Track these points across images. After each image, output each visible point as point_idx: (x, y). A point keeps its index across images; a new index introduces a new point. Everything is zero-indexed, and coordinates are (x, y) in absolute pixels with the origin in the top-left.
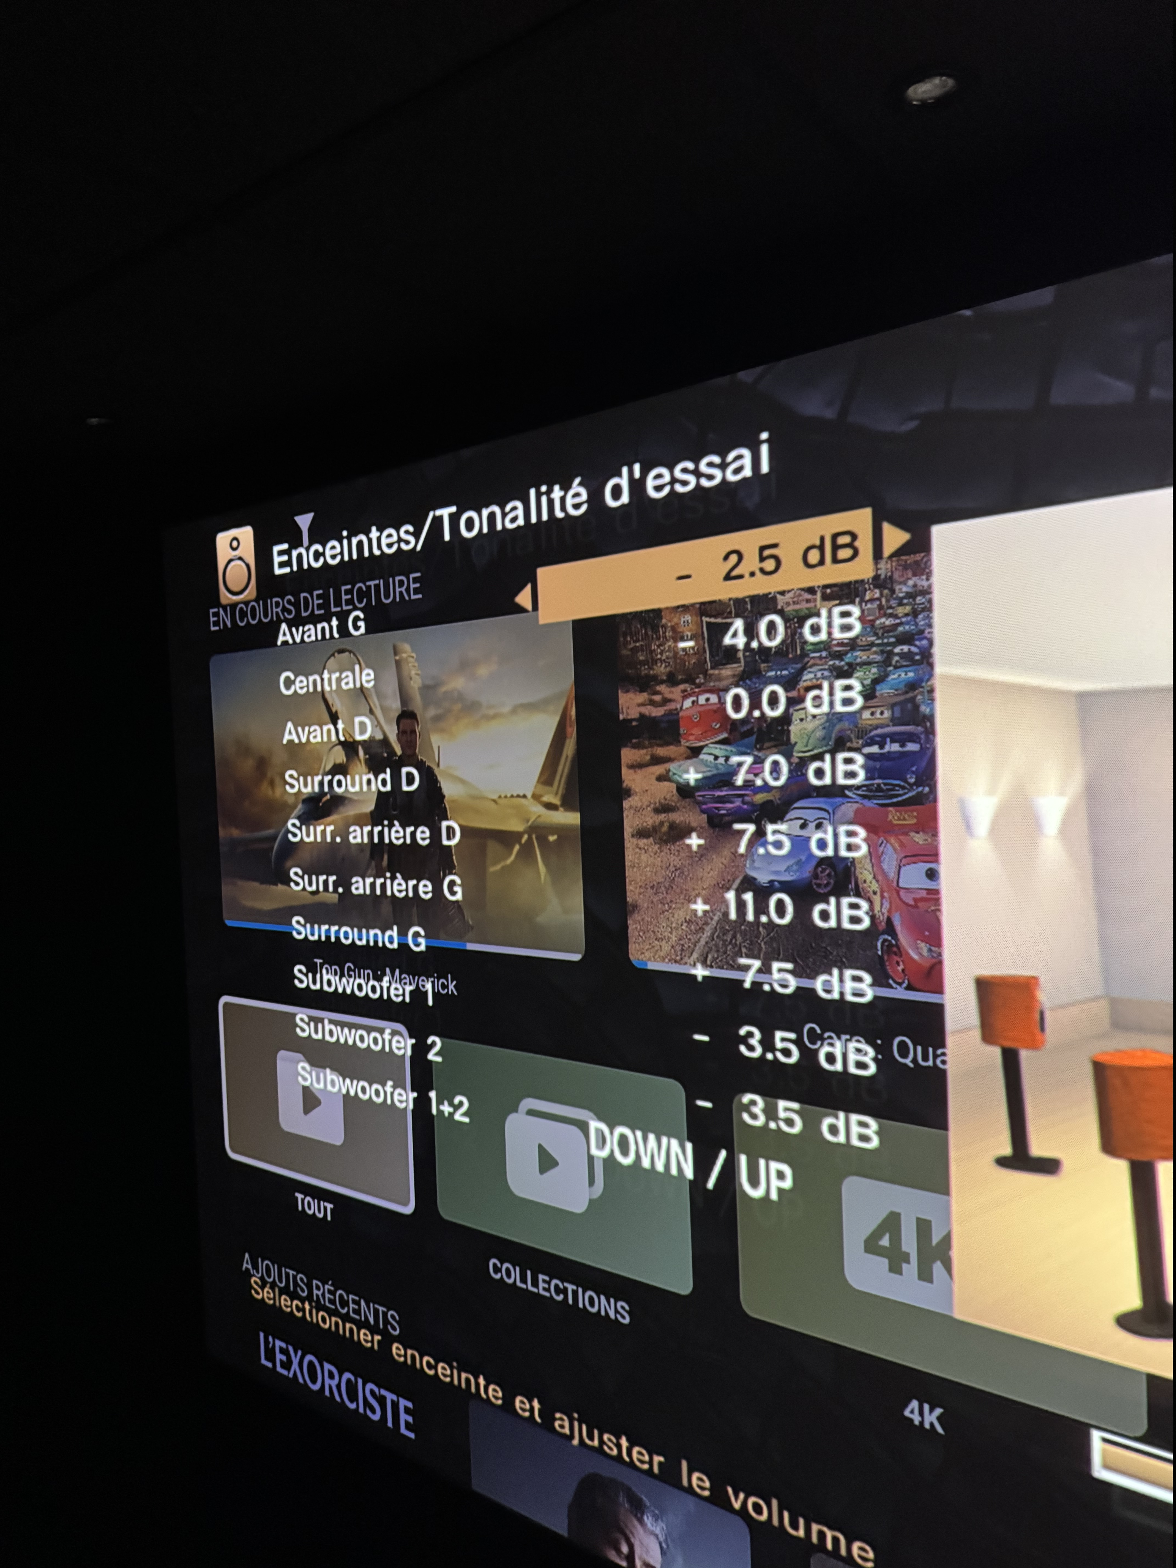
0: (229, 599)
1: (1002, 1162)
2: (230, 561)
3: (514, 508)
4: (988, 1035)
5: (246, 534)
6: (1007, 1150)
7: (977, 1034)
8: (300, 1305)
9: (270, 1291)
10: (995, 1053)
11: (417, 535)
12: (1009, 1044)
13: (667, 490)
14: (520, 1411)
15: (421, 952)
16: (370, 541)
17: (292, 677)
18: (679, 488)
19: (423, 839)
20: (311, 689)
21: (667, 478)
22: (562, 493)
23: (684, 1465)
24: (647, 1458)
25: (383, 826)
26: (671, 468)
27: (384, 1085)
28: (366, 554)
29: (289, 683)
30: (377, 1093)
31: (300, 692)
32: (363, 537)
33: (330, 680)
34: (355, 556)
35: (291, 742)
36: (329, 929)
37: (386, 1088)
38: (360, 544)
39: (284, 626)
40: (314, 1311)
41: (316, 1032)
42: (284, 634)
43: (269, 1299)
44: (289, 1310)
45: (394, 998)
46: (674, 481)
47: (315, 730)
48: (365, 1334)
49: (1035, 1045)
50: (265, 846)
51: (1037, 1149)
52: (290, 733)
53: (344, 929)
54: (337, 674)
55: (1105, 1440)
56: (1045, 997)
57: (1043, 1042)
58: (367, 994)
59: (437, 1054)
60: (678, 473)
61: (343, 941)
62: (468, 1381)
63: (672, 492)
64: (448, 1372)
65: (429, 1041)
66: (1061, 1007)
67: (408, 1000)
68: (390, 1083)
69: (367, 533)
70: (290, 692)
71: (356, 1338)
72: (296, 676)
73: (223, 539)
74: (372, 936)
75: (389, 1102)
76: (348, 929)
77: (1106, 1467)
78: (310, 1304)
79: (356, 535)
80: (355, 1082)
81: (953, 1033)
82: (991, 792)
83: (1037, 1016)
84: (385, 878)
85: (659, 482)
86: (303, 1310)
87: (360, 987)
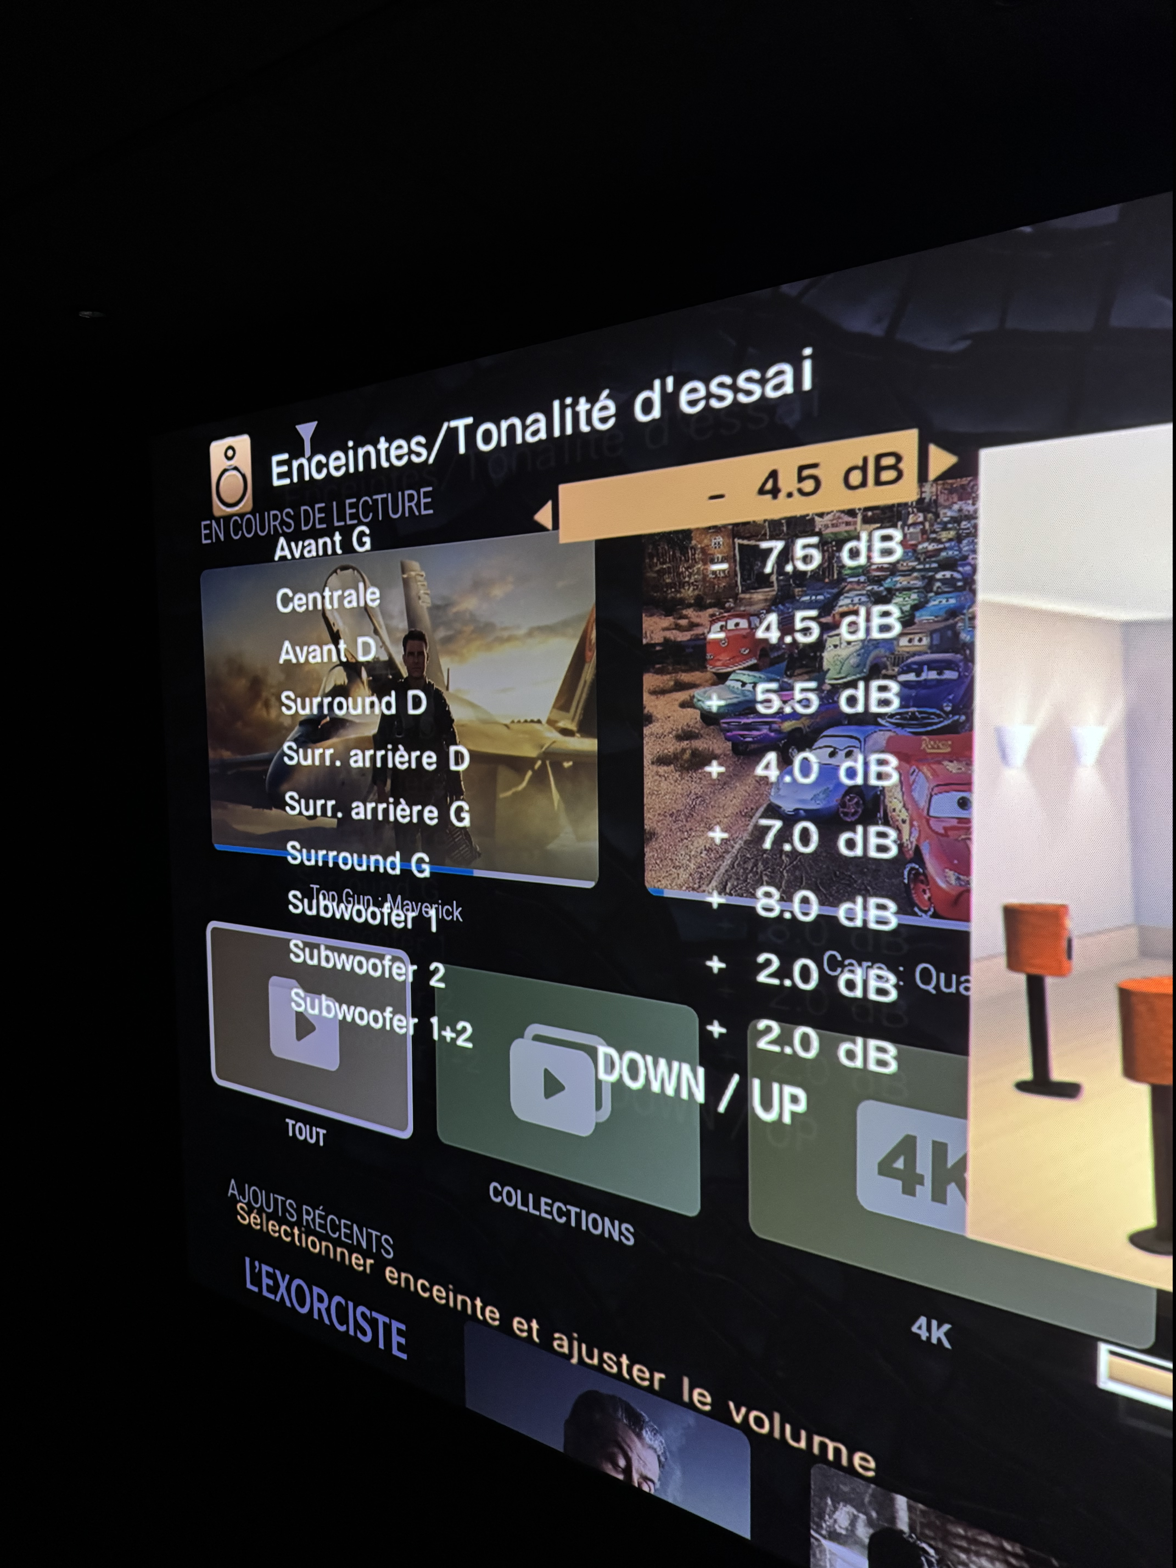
0: (224, 511)
1: (1022, 1086)
2: (225, 471)
3: (536, 421)
4: (1014, 962)
5: (243, 443)
6: (1027, 1075)
7: (1003, 961)
8: (288, 1229)
9: (257, 1217)
10: (1021, 979)
11: (429, 447)
12: (1035, 971)
13: (701, 405)
14: (518, 1332)
15: (425, 879)
16: (378, 452)
17: (290, 594)
18: (715, 404)
19: (430, 764)
20: (311, 608)
21: (702, 393)
22: (588, 406)
23: (686, 1381)
24: (647, 1375)
25: (387, 750)
26: (707, 382)
27: (383, 1011)
28: (374, 466)
29: (286, 600)
30: (376, 1019)
31: (298, 609)
32: (370, 448)
33: (331, 597)
34: (361, 468)
35: (288, 662)
36: (327, 854)
37: (385, 1014)
38: (367, 455)
39: (282, 541)
40: (303, 1236)
41: (312, 958)
42: (282, 549)
43: (256, 1224)
44: (277, 1235)
45: (395, 925)
46: (709, 395)
47: (314, 650)
48: (357, 1258)
49: (1060, 972)
50: (260, 768)
51: (1058, 1074)
52: (287, 653)
53: (343, 854)
54: (340, 592)
55: (1113, 1353)
56: (1073, 925)
57: (1069, 970)
58: (366, 920)
59: (440, 980)
60: (714, 387)
61: (342, 866)
62: (464, 1303)
63: (707, 407)
64: (444, 1295)
65: (432, 967)
66: (1090, 935)
67: (410, 926)
68: (389, 1009)
69: (375, 443)
70: (288, 610)
71: (347, 1262)
72: (294, 593)
73: (217, 448)
74: (374, 862)
75: (388, 1027)
76: (348, 855)
77: (1112, 1378)
78: (299, 1230)
79: (363, 446)
80: (352, 1008)
81: (977, 960)
82: (1029, 721)
83: (1065, 944)
84: (388, 803)
85: (694, 396)
86: (292, 1235)
87: (359, 914)
